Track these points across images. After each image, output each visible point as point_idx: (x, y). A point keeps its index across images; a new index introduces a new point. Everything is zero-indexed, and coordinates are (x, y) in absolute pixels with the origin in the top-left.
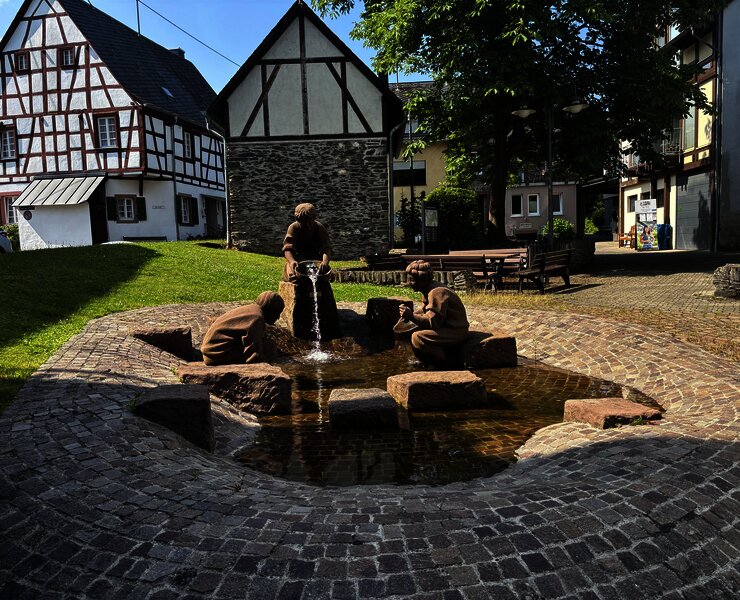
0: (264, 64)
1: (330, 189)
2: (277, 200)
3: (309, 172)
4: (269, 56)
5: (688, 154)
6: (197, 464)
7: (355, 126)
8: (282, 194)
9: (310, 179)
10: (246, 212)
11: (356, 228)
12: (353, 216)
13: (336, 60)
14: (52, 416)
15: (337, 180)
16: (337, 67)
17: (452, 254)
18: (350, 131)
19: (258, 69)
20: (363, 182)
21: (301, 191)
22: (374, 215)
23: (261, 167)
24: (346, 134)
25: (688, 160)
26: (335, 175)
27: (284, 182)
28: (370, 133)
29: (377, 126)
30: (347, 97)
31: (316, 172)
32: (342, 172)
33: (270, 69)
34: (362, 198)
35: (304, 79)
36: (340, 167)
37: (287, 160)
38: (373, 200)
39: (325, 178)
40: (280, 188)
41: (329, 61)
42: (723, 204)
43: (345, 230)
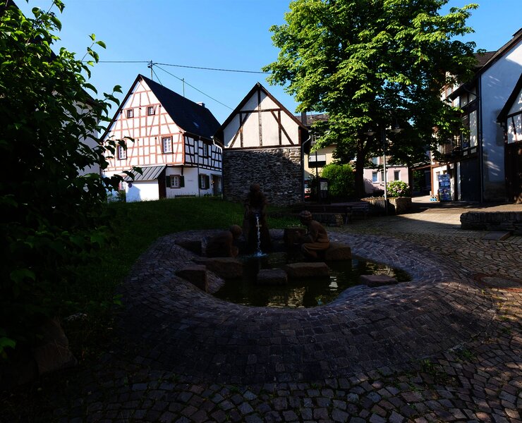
0: (241, 113)
1: (272, 172)
2: (246, 178)
3: (262, 164)
4: (243, 109)
5: (465, 151)
6: (199, 295)
7: (285, 142)
8: (249, 175)
9: (262, 167)
10: (231, 184)
11: (285, 191)
12: (284, 185)
13: (276, 110)
14: (145, 275)
15: (276, 167)
16: (276, 113)
17: (332, 205)
18: (283, 144)
19: (238, 116)
20: (289, 169)
21: (258, 173)
22: (294, 184)
23: (239, 162)
24: (280, 146)
25: (465, 154)
26: (275, 165)
27: (250, 169)
28: (292, 145)
29: (296, 141)
30: (281, 128)
31: (265, 164)
32: (279, 163)
33: (244, 115)
34: (288, 176)
35: (260, 120)
36: (278, 161)
37: (251, 159)
38: (294, 177)
39: (270, 167)
40: (247, 172)
41: (272, 111)
42: (485, 177)
43: (280, 192)
